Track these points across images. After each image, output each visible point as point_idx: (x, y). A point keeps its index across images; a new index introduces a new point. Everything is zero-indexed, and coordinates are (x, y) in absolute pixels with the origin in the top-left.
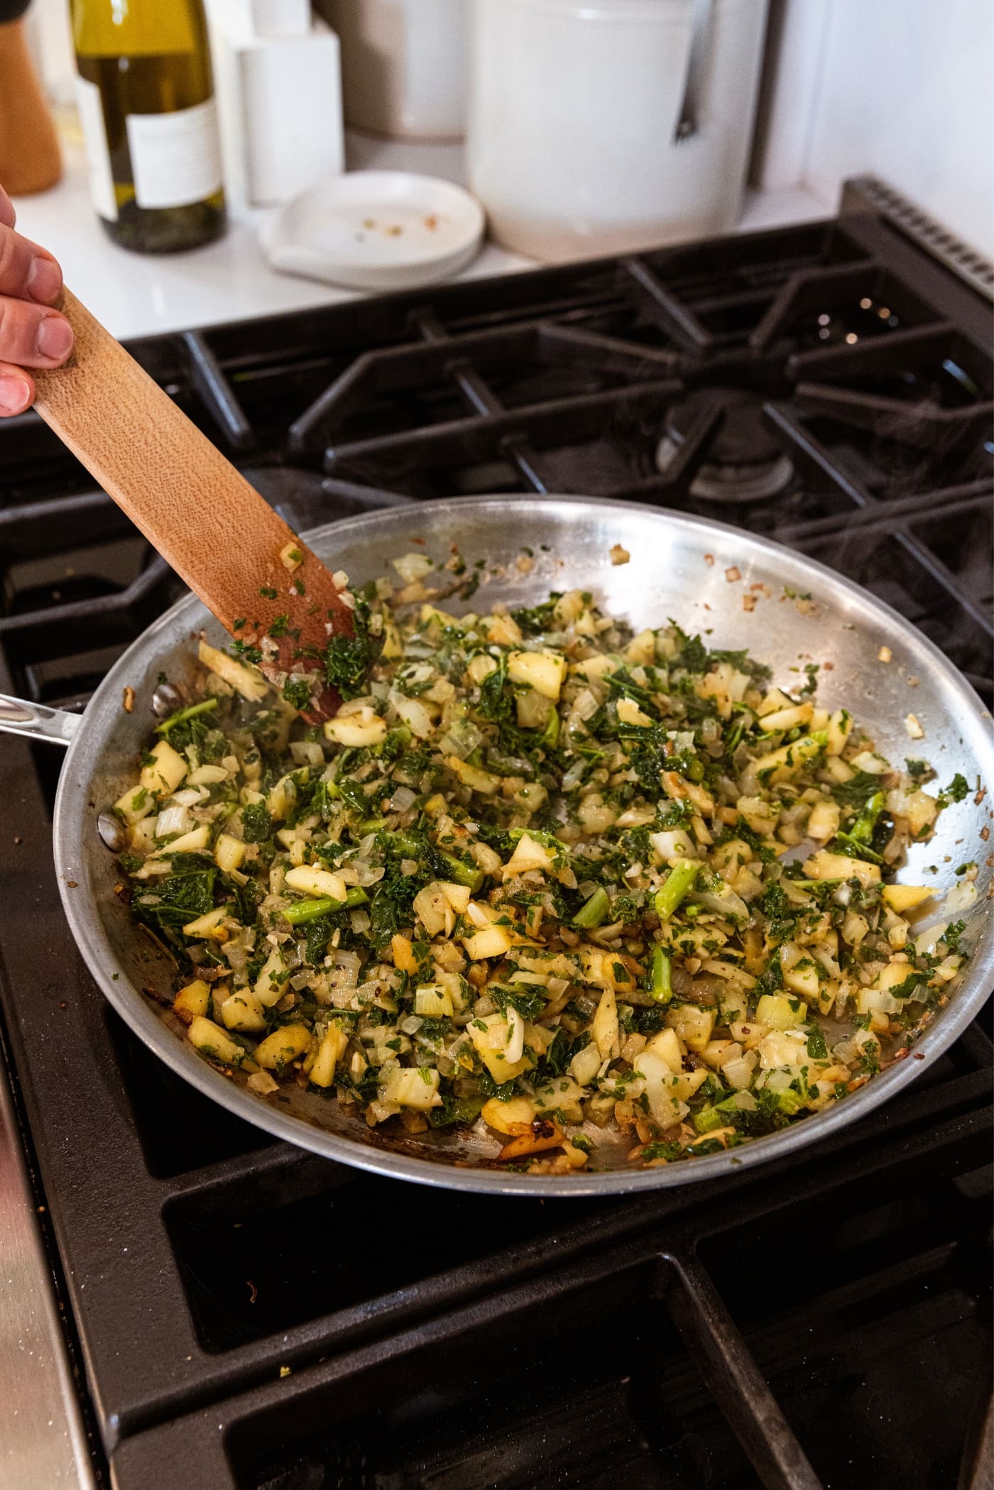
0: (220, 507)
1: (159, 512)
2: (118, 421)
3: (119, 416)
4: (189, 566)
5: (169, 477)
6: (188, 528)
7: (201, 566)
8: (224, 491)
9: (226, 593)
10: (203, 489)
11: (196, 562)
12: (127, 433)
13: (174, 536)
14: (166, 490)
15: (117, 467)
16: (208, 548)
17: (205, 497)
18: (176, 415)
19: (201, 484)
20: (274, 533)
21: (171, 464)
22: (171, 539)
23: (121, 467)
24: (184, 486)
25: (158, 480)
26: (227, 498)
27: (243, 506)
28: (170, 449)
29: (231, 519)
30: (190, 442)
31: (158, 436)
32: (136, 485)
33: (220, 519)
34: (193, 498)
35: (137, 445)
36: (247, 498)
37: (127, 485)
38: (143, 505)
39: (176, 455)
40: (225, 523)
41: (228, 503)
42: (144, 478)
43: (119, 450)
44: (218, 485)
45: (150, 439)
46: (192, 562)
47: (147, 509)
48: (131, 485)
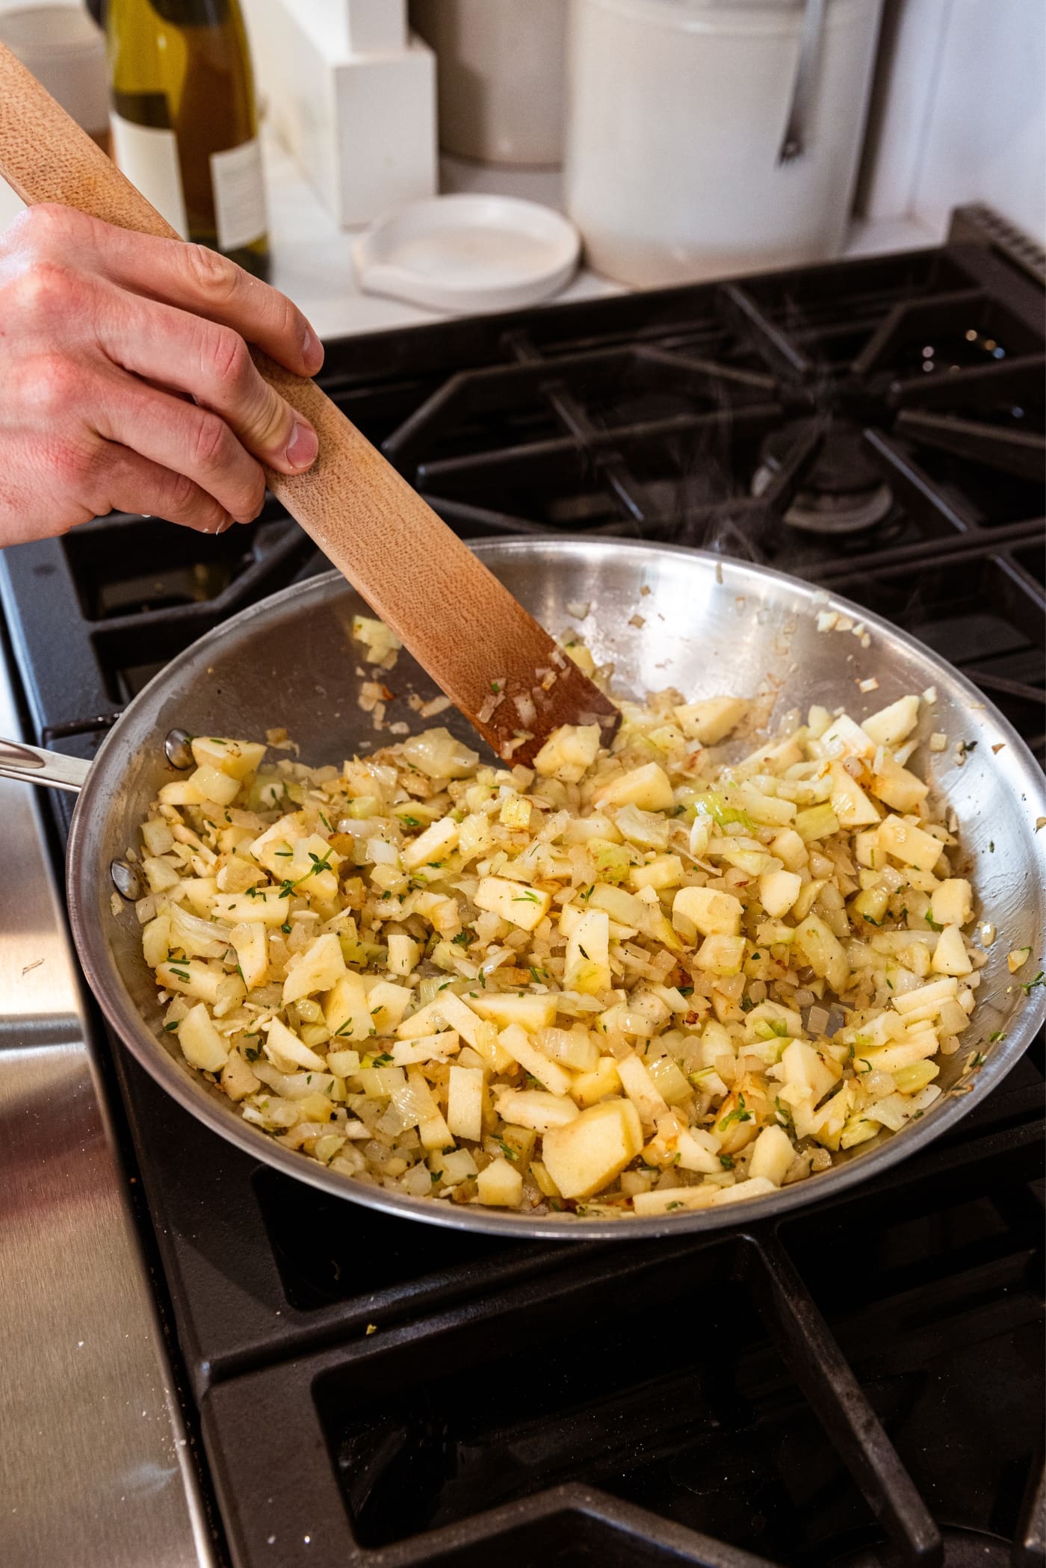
0: (466, 601)
1: (407, 610)
2: (370, 525)
3: (371, 519)
4: (434, 660)
5: (418, 575)
6: (434, 625)
7: (446, 661)
8: (469, 586)
9: (468, 686)
10: (449, 585)
11: (441, 657)
12: (379, 535)
13: (420, 633)
14: (414, 589)
15: (369, 569)
16: (452, 643)
17: (451, 593)
18: (426, 514)
19: (448, 580)
20: (516, 624)
21: (420, 563)
22: (417, 636)
23: (372, 569)
24: (431, 583)
25: (406, 579)
26: (472, 592)
27: (487, 599)
28: (419, 548)
29: (476, 613)
30: (438, 539)
31: (408, 536)
32: (386, 585)
33: (465, 614)
34: (440, 595)
35: (388, 546)
36: (492, 591)
37: (377, 587)
38: (392, 605)
39: (425, 553)
40: (469, 616)
41: (473, 597)
42: (394, 578)
43: (371, 553)
44: (465, 581)
45: (400, 540)
46: (437, 657)
47: (395, 609)
48: (381, 586)
